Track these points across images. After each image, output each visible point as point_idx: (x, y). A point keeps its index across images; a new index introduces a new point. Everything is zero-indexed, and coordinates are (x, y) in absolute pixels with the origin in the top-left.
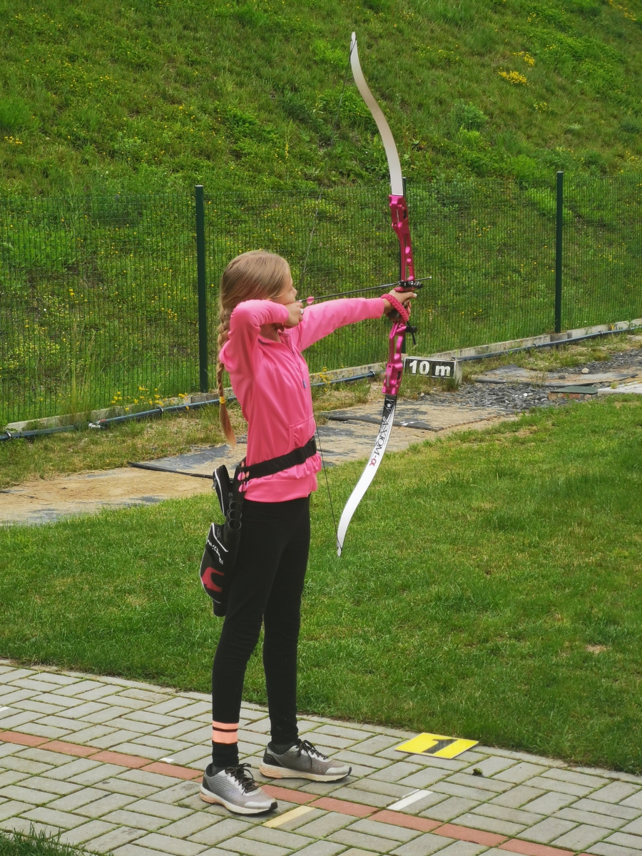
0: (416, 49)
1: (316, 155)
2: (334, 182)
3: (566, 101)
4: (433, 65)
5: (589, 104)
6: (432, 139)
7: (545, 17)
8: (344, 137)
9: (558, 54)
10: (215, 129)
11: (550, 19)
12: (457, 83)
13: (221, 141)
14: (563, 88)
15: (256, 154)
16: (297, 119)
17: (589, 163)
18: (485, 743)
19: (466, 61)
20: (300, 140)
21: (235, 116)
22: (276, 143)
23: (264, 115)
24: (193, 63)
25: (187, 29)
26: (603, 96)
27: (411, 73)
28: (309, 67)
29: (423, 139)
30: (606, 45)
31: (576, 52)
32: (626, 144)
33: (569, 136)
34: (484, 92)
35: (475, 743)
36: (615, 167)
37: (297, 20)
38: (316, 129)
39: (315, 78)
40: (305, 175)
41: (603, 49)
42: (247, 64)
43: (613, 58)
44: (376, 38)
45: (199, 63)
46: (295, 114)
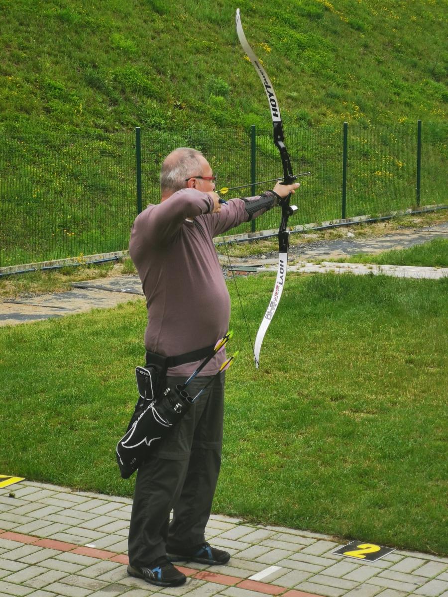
0: (187, 40)
1: (106, 111)
2: (117, 130)
3: (290, 77)
4: (198, 51)
5: (307, 79)
6: (190, 101)
7: (283, 19)
8: (127, 100)
9: (288, 45)
10: (33, 93)
11: (286, 21)
12: (213, 64)
13: (36, 101)
14: (289, 68)
15: (61, 110)
16: (95, 86)
17: (301, 118)
18: (29, 479)
19: (223, 48)
20: (95, 101)
21: (49, 85)
22: (77, 103)
23: (70, 84)
24: (23, 48)
25: (22, 25)
26: (317, 73)
27: (181, 56)
28: (107, 52)
29: (184, 102)
30: (324, 38)
31: (302, 44)
32: (328, 106)
33: (289, 101)
34: (232, 70)
35: (23, 479)
36: (319, 122)
37: (102, 19)
38: (108, 94)
39: (110, 59)
40: (96, 125)
41: (321, 42)
42: (62, 49)
43: (328, 48)
44: (159, 32)
45: (27, 48)
46: (93, 83)
